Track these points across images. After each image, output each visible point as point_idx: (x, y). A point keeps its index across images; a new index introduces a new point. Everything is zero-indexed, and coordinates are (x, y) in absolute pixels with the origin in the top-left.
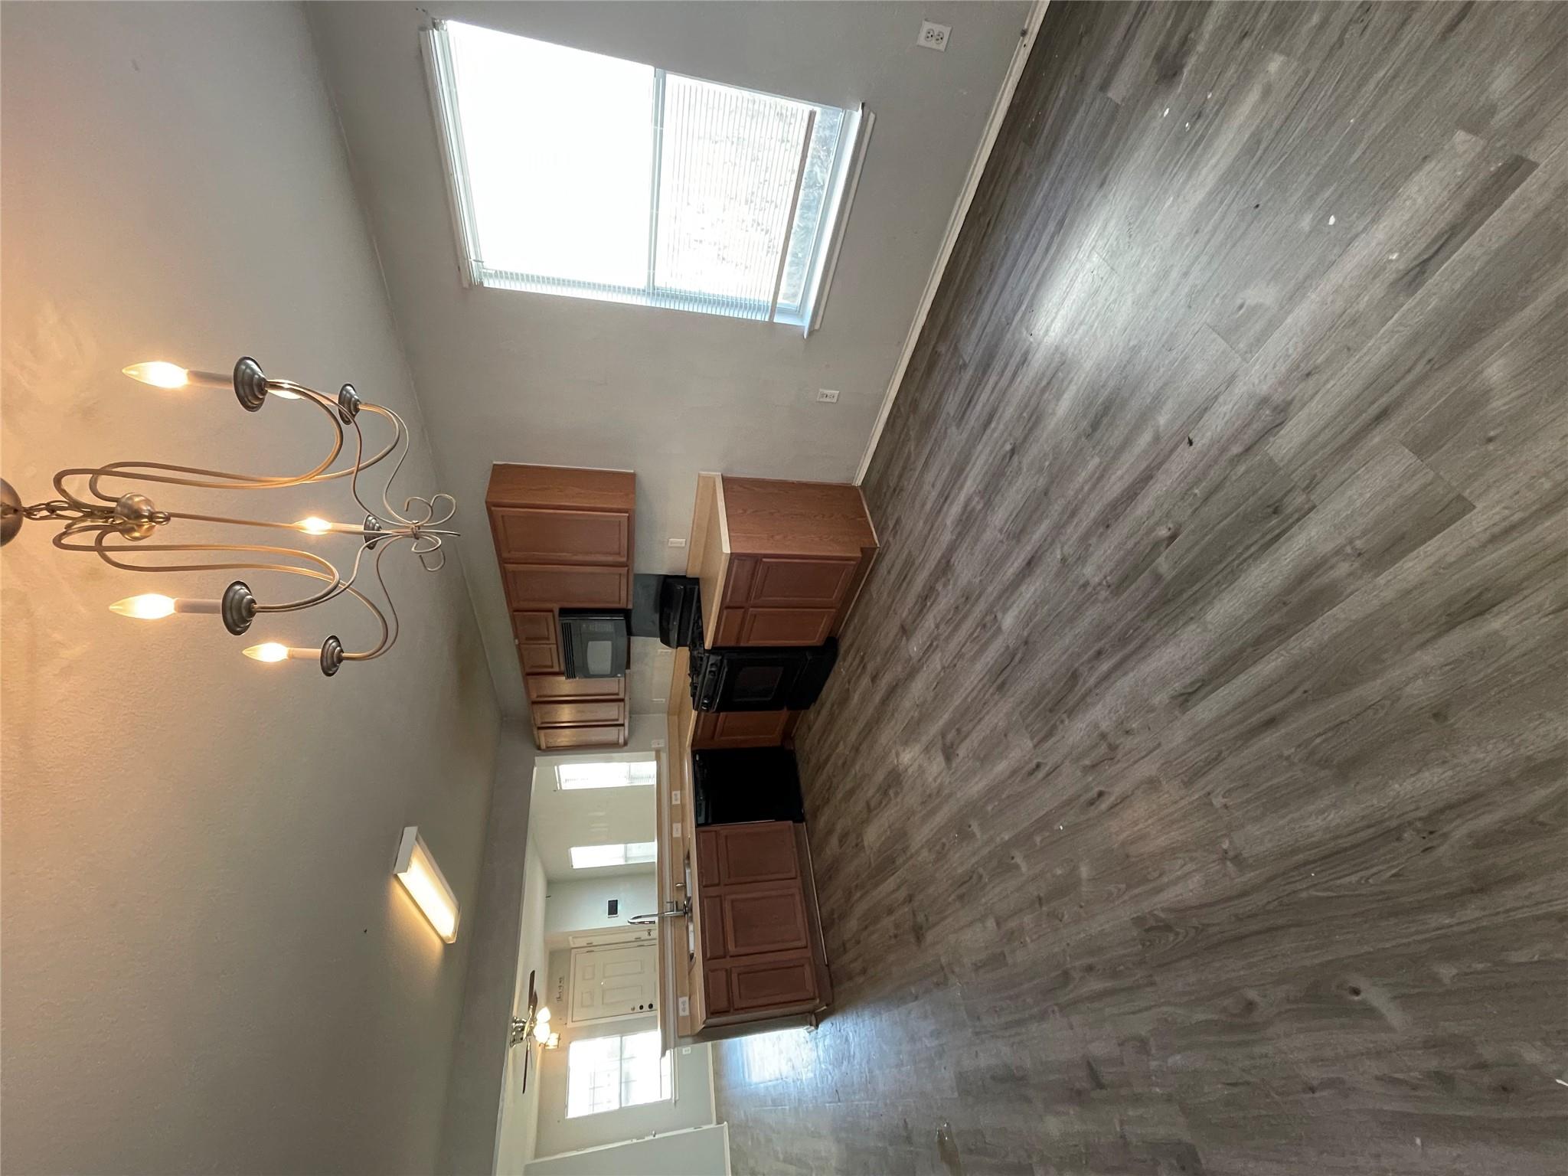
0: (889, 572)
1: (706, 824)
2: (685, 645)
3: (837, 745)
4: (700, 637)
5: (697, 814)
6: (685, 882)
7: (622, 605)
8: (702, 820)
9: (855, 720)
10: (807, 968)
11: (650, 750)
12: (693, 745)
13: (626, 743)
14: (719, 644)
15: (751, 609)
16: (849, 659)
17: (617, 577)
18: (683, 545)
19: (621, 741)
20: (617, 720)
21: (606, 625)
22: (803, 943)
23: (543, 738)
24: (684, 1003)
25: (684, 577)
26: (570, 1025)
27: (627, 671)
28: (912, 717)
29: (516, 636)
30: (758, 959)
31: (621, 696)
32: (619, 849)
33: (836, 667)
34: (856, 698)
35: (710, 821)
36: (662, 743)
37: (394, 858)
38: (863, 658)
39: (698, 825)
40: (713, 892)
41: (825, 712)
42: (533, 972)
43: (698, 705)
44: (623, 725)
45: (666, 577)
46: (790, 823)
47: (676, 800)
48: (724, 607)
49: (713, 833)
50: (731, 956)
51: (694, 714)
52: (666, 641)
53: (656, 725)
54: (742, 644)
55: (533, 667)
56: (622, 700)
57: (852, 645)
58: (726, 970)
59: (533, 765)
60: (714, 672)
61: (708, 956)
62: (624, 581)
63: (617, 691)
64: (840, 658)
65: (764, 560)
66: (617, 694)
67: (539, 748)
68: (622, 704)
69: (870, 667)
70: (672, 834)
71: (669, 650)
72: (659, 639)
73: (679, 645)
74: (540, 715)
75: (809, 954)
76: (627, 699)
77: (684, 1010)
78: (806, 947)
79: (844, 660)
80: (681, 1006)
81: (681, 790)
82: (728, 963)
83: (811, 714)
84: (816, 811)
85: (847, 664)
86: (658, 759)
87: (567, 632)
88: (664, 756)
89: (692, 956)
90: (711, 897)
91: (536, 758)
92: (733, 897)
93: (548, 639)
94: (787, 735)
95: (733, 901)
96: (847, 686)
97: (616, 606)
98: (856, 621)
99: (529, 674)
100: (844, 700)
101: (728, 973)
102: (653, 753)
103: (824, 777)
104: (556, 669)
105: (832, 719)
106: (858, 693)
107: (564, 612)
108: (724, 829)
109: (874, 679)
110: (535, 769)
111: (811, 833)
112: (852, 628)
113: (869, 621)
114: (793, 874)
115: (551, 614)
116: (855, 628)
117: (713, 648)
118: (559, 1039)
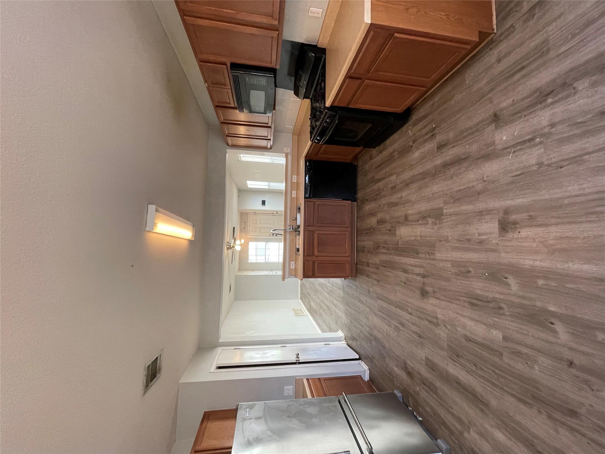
0: (499, 61)
1: (309, 197)
2: (308, 98)
3: (391, 175)
4: (323, 97)
5: (305, 193)
6: (296, 218)
7: (272, 65)
8: (307, 195)
9: (411, 167)
10: (347, 265)
11: (283, 153)
12: (306, 157)
13: (271, 148)
14: (336, 104)
15: (366, 81)
16: (420, 126)
17: (270, 40)
18: (320, 16)
19: (269, 146)
20: (267, 137)
21: (262, 80)
22: (347, 255)
23: (230, 140)
24: (293, 264)
25: (316, 46)
26: (248, 237)
27: (274, 111)
28: (473, 187)
29: (206, 81)
30: (327, 259)
31: (270, 125)
32: (267, 183)
33: (404, 128)
34: (416, 154)
35: (311, 196)
36: (289, 150)
37: (145, 222)
38: (434, 129)
39: (305, 198)
40: (310, 228)
41: (385, 153)
42: (234, 228)
43: (313, 139)
44: (270, 140)
45: (303, 45)
46: (350, 202)
47: (294, 180)
48: (349, 77)
49: (312, 203)
50: (316, 256)
51: (310, 143)
52: (297, 94)
53: (287, 139)
54: (351, 106)
55: (218, 102)
56: (270, 127)
57: (425, 117)
58: (313, 261)
59: (226, 153)
60: (328, 122)
61: (306, 255)
62: (275, 44)
63: (267, 122)
64: (410, 123)
65: (396, 35)
66: (268, 124)
67: (228, 145)
68: (270, 129)
69: (440, 138)
70: (291, 196)
71: (298, 99)
72: (293, 91)
73: (305, 97)
74: (228, 129)
75: (349, 260)
76: (273, 127)
77: (292, 266)
78: (349, 256)
79: (414, 125)
80: (291, 265)
81: (297, 175)
82: (314, 258)
83: (374, 151)
84: (365, 201)
85: (415, 129)
86: (287, 157)
87: (236, 82)
88: (290, 157)
89: (298, 250)
90: (309, 231)
91: (227, 150)
92: (318, 232)
93: (225, 85)
94: (356, 158)
95: (318, 234)
96: (411, 144)
97: (268, 65)
98: (436, 99)
99: (217, 106)
100: (406, 150)
101: (314, 262)
102: (284, 155)
103: (376, 187)
104: (232, 105)
105: (391, 159)
106: (420, 151)
107: (235, 66)
108: (318, 201)
109: (441, 147)
110: (227, 155)
111: (359, 209)
112: (431, 103)
113: (452, 102)
114: (347, 226)
115: (225, 66)
116: (433, 105)
117: (331, 106)
118: (245, 241)
